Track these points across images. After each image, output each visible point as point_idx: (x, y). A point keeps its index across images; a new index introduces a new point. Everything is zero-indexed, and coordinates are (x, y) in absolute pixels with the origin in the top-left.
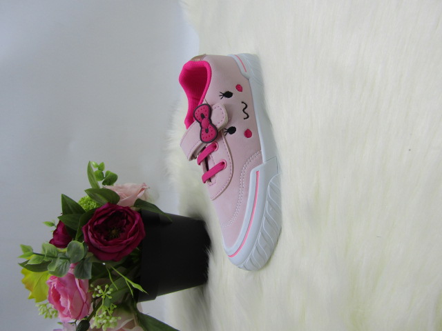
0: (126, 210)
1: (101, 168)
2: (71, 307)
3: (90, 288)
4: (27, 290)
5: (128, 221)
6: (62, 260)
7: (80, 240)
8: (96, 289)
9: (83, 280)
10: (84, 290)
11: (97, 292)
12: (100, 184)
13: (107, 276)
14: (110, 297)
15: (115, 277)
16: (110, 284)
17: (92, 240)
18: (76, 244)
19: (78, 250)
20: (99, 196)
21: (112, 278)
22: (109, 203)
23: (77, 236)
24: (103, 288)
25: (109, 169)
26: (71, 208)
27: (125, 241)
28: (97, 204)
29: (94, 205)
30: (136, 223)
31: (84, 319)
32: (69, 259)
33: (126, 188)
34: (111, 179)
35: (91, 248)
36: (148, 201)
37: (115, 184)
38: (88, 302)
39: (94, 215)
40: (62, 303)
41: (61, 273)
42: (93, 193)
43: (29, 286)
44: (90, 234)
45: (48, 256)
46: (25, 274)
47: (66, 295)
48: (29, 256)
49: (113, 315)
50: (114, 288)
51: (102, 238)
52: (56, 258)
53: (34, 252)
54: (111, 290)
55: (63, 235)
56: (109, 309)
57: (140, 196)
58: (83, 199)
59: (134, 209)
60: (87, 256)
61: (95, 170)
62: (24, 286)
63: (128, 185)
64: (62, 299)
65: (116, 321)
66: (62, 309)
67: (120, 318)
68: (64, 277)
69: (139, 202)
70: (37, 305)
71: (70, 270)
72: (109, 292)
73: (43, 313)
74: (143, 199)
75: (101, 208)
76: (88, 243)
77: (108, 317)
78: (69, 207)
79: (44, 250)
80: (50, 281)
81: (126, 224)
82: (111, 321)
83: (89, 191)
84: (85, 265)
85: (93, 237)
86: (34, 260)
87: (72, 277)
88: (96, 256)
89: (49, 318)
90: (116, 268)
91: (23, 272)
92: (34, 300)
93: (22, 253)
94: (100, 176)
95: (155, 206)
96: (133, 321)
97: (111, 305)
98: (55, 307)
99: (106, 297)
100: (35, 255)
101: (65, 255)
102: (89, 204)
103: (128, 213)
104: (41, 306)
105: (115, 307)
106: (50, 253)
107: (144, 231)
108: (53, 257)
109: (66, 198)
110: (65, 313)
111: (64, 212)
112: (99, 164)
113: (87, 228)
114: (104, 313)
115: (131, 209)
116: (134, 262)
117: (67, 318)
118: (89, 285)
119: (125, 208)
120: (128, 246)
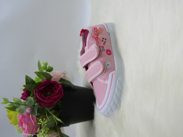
0: (55, 83)
1: (46, 64)
2: (28, 129)
3: (37, 120)
5: (55, 88)
6: (24, 106)
7: (32, 97)
8: (39, 120)
9: (33, 116)
10: (34, 121)
11: (40, 122)
12: (45, 71)
13: (45, 114)
14: (46, 125)
16: (46, 118)
17: (38, 97)
18: (31, 98)
19: (31, 101)
20: (42, 76)
21: (48, 115)
22: (47, 79)
23: (31, 95)
24: (43, 120)
25: (49, 65)
27: (53, 97)
28: (42, 80)
29: (41, 80)
30: (59, 89)
31: (35, 134)
32: (27, 105)
33: (56, 74)
34: (51, 70)
35: (38, 101)
36: (67, 79)
37: (53, 71)
38: (36, 126)
39: (40, 84)
40: (24, 127)
41: (23, 112)
42: (39, 74)
43: (10, 118)
45: (15, 103)
46: (9, 112)
47: (25, 122)
48: (7, 103)
49: (47, 133)
50: (48, 120)
51: (43, 95)
52: (20, 104)
53: (9, 101)
55: (26, 94)
56: (46, 131)
57: (62, 76)
58: (36, 78)
59: (59, 83)
60: (36, 104)
61: (42, 65)
62: (8, 117)
63: (58, 72)
65: (48, 136)
66: (24, 129)
67: (50, 135)
68: (24, 114)
69: (62, 80)
70: (15, 127)
71: (28, 110)
72: (45, 122)
73: (18, 131)
74: (64, 78)
75: (43, 82)
76: (36, 98)
77: (44, 134)
78: (29, 81)
79: (14, 101)
80: (19, 116)
81: (55, 89)
82: (46, 136)
83: (37, 73)
84: (35, 108)
85: (38, 95)
86: (9, 105)
87: (28, 114)
88: (40, 104)
89: (20, 133)
90: (50, 111)
91: (7, 111)
92: (13, 124)
93: (3, 101)
94: (45, 68)
95: (69, 81)
96: (58, 136)
97: (47, 128)
98: (22, 129)
99: (44, 124)
100: (9, 103)
101: (25, 104)
102: (39, 80)
103: (55, 84)
104: (16, 127)
105: (49, 129)
106: (17, 102)
107: (63, 94)
108: (19, 104)
109: (28, 77)
110: (25, 131)
111: (27, 83)
112: (45, 63)
113: (36, 91)
114: (43, 132)
115: (58, 82)
116: (60, 108)
117: (26, 134)
118: (37, 118)
119: (54, 82)
120: (55, 100)
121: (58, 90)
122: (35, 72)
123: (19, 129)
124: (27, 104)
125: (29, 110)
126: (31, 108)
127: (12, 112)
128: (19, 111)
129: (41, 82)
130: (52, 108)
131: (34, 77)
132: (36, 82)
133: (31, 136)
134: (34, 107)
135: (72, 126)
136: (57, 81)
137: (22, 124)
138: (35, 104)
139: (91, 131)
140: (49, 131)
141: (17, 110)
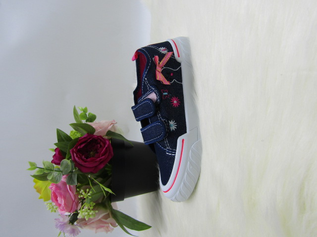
0: (100, 138)
1: (85, 111)
2: (65, 204)
3: (77, 191)
4: (38, 193)
5: (101, 146)
6: (58, 173)
7: (68, 159)
8: (81, 192)
9: (72, 186)
10: (73, 193)
11: (82, 194)
12: (84, 121)
13: (89, 184)
14: (90, 198)
15: (94, 184)
16: (90, 189)
17: (77, 159)
18: (67, 161)
19: (67, 166)
20: (80, 129)
21: (92, 185)
22: (88, 133)
23: (67, 157)
24: (85, 192)
25: (91, 111)
26: (63, 138)
28: (81, 135)
29: (79, 135)
30: (106, 146)
31: (75, 212)
32: (62, 172)
33: (101, 125)
34: (92, 118)
35: (76, 164)
36: (117, 132)
37: (95, 121)
38: (76, 201)
39: (79, 141)
40: (59, 201)
42: (76, 126)
43: (39, 190)
44: (75, 155)
45: (46, 169)
46: (36, 182)
47: (61, 195)
48: (34, 169)
49: (93, 210)
50: (93, 191)
51: (83, 157)
52: (53, 170)
53: (38, 166)
55: (59, 156)
56: (91, 206)
57: (110, 128)
58: (72, 132)
59: (106, 137)
60: (74, 170)
61: (80, 112)
62: (35, 190)
63: (103, 121)
64: (59, 199)
65: (94, 213)
66: (60, 205)
67: (97, 211)
68: (59, 183)
69: (110, 133)
70: (46, 204)
71: (63, 179)
72: (89, 194)
73: (50, 209)
74: (113, 131)
75: (83, 137)
76: (74, 161)
77: (89, 211)
78: (62, 137)
79: (44, 165)
80: (51, 187)
81: (100, 148)
82: (91, 213)
83: (73, 125)
84: (73, 176)
85: (77, 156)
86: (38, 172)
87: (65, 184)
88: (80, 170)
89: (54, 212)
90: (95, 179)
91: (34, 181)
92: (43, 200)
93: (30, 167)
94: (84, 116)
95: (121, 135)
96: (108, 214)
97: (91, 203)
98: (56, 205)
99: (87, 197)
100: (38, 169)
101: (59, 169)
102: (76, 135)
103: (100, 140)
104: (48, 204)
105: (94, 204)
106: (48, 167)
107: (112, 153)
108: (51, 170)
109: (60, 131)
110: (61, 208)
111: (59, 140)
112: (84, 108)
113: (73, 150)
114: (86, 208)
115: (104, 137)
116: (109, 175)
117: (63, 212)
118: (76, 189)
119: (99, 136)
120: (101, 162)
121: (105, 148)
122: (70, 125)
123: (51, 206)
124: (61, 169)
125: (65, 178)
126: (67, 175)
127: (40, 183)
128: (52, 180)
129: (79, 138)
130: (97, 174)
131: (69, 131)
132: (73, 138)
133: (70, 215)
134: (72, 174)
135: (127, 200)
136: (102, 135)
137: (56, 197)
138: (72, 169)
140: (94, 207)
141: (50, 178)
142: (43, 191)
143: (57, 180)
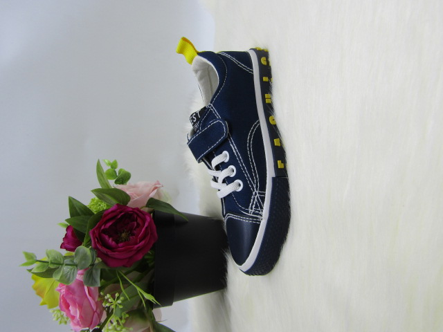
0: (136, 211)
1: (114, 166)
2: (81, 317)
3: (100, 296)
4: (38, 297)
5: (138, 224)
6: (70, 267)
7: (87, 246)
8: (106, 297)
9: (92, 288)
10: (94, 299)
11: (107, 301)
12: (112, 183)
13: (118, 282)
14: (121, 307)
15: (125, 282)
16: (120, 292)
17: (98, 246)
18: (84, 249)
19: (85, 257)
20: (107, 196)
21: (123, 285)
22: (117, 204)
23: (85, 241)
24: (113, 297)
25: (122, 167)
26: (79, 211)
27: (136, 246)
28: (107, 206)
29: (104, 206)
30: (146, 224)
31: (97, 327)
32: (77, 266)
33: (139, 189)
34: (124, 178)
35: (100, 254)
36: (163, 200)
37: (128, 183)
38: (98, 311)
39: (103, 217)
40: (72, 312)
41: (68, 280)
42: (102, 193)
43: (40, 293)
45: (52, 263)
46: (35, 280)
47: (74, 302)
48: (32, 263)
49: (125, 325)
50: (124, 296)
52: (63, 264)
53: (38, 259)
54: (122, 298)
55: (73, 239)
56: (121, 318)
57: (152, 195)
58: (93, 200)
59: (146, 210)
60: (97, 262)
61: (106, 168)
62: (35, 292)
63: (141, 183)
64: (70, 308)
66: (73, 317)
67: (131, 329)
68: (72, 284)
69: (152, 202)
70: (51, 311)
71: (79, 276)
72: (119, 301)
73: (58, 319)
74: (156, 198)
75: (110, 211)
76: (96, 248)
77: (119, 329)
78: (77, 210)
79: (49, 257)
80: (59, 288)
81: (137, 227)
83: (97, 192)
84: (94, 271)
86: (38, 268)
87: (81, 284)
88: (105, 262)
89: (63, 324)
91: (33, 278)
92: (47, 306)
93: (25, 260)
94: (112, 174)
95: (168, 204)
96: (149, 329)
97: (123, 314)
98: (67, 315)
99: (116, 305)
100: (38, 263)
101: (73, 261)
102: (100, 205)
103: (137, 215)
104: (54, 311)
105: (127, 315)
106: (55, 259)
107: (156, 235)
108: (59, 264)
109: (74, 202)
110: (75, 322)
111: (72, 215)
112: (112, 161)
113: (93, 233)
114: (115, 323)
115: (142, 210)
116: (150, 265)
117: (78, 327)
118: (100, 292)
119: (134, 209)
120: (139, 251)
121: (144, 229)
122: (92, 191)
123: (59, 315)
124: (76, 261)
125: (82, 274)
126: (86, 269)
127: (42, 281)
129: (104, 211)
130: (132, 268)
131: (88, 199)
132: (94, 210)
133: (88, 330)
134: (92, 269)
136: (140, 206)
137: (68, 306)
138: (93, 261)
139: (221, 314)
140: (127, 319)
142: (46, 291)
143: (69, 279)
